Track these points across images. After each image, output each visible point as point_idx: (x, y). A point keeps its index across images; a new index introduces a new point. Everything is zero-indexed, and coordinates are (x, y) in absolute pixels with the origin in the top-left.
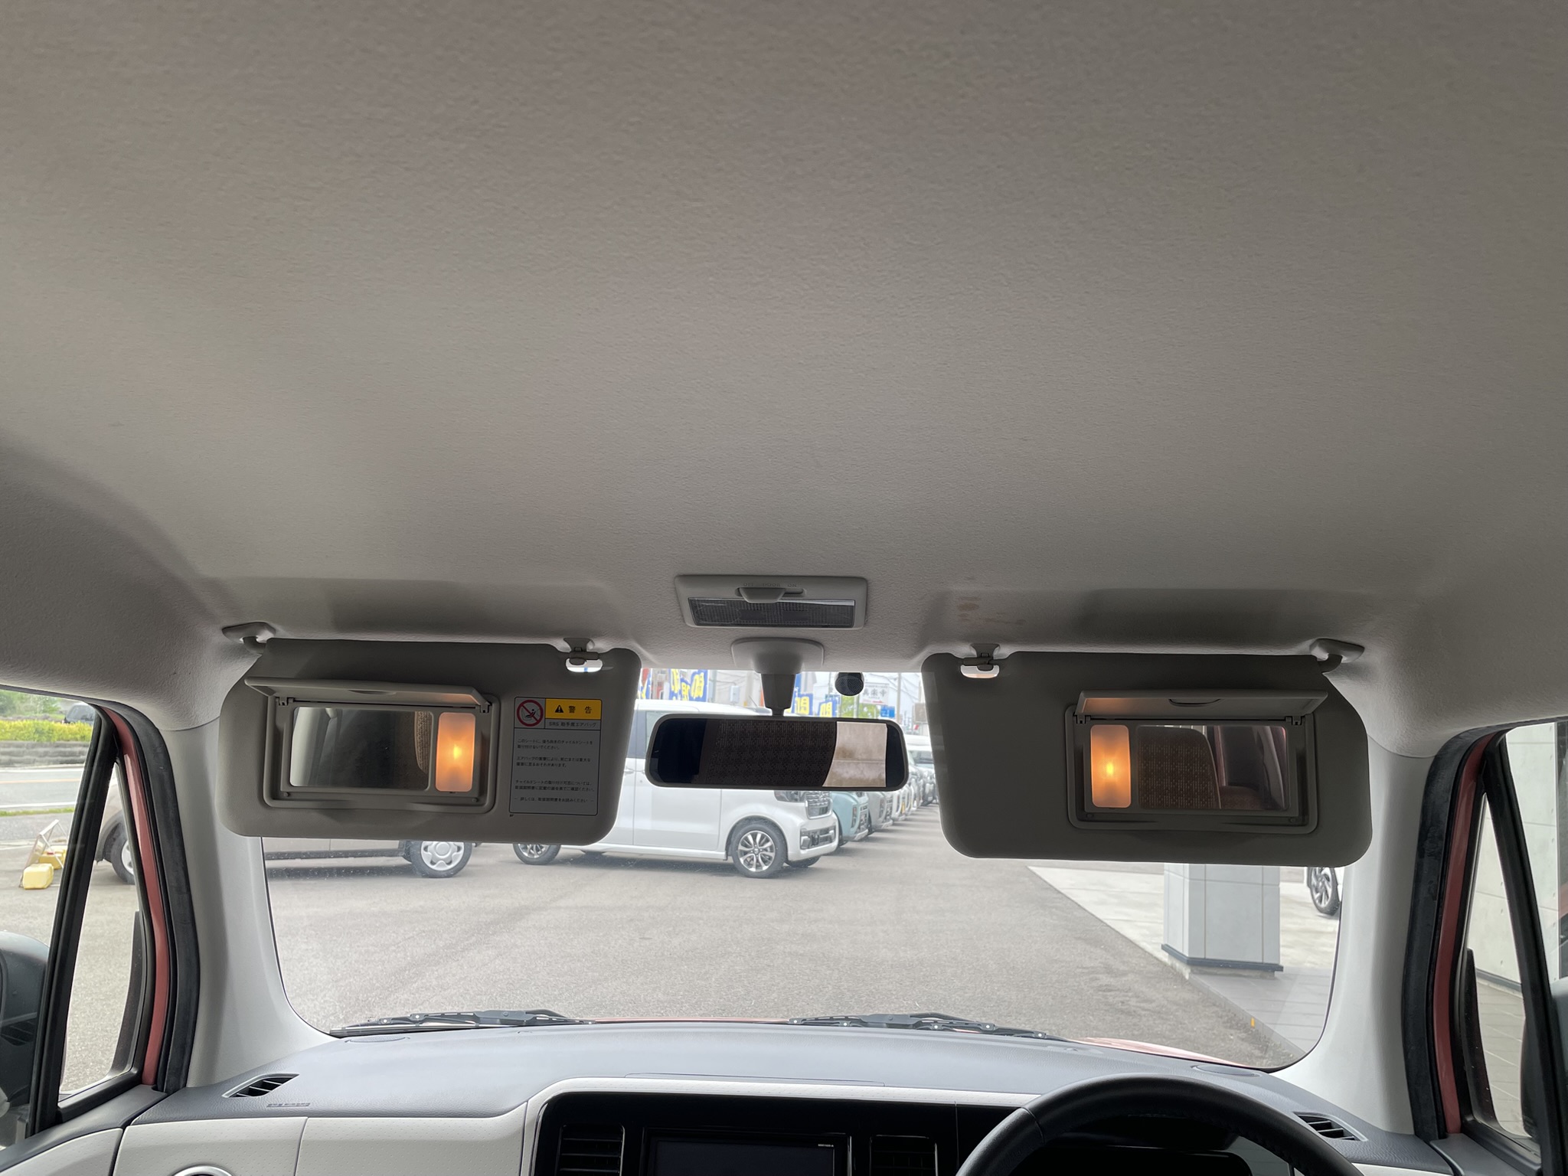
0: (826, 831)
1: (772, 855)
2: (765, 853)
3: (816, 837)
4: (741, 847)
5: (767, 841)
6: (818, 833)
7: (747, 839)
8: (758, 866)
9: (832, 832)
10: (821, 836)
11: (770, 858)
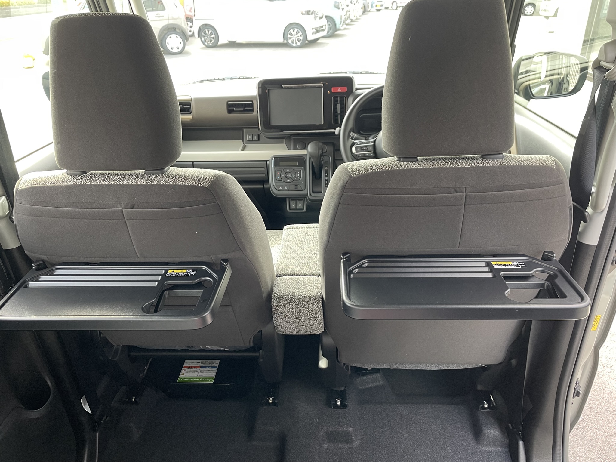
0: (322, 27)
1: (301, 38)
2: (298, 38)
3: (318, 29)
4: (289, 36)
5: (299, 32)
6: (319, 28)
7: (291, 32)
8: (296, 43)
9: (324, 28)
10: (320, 29)
11: (301, 40)
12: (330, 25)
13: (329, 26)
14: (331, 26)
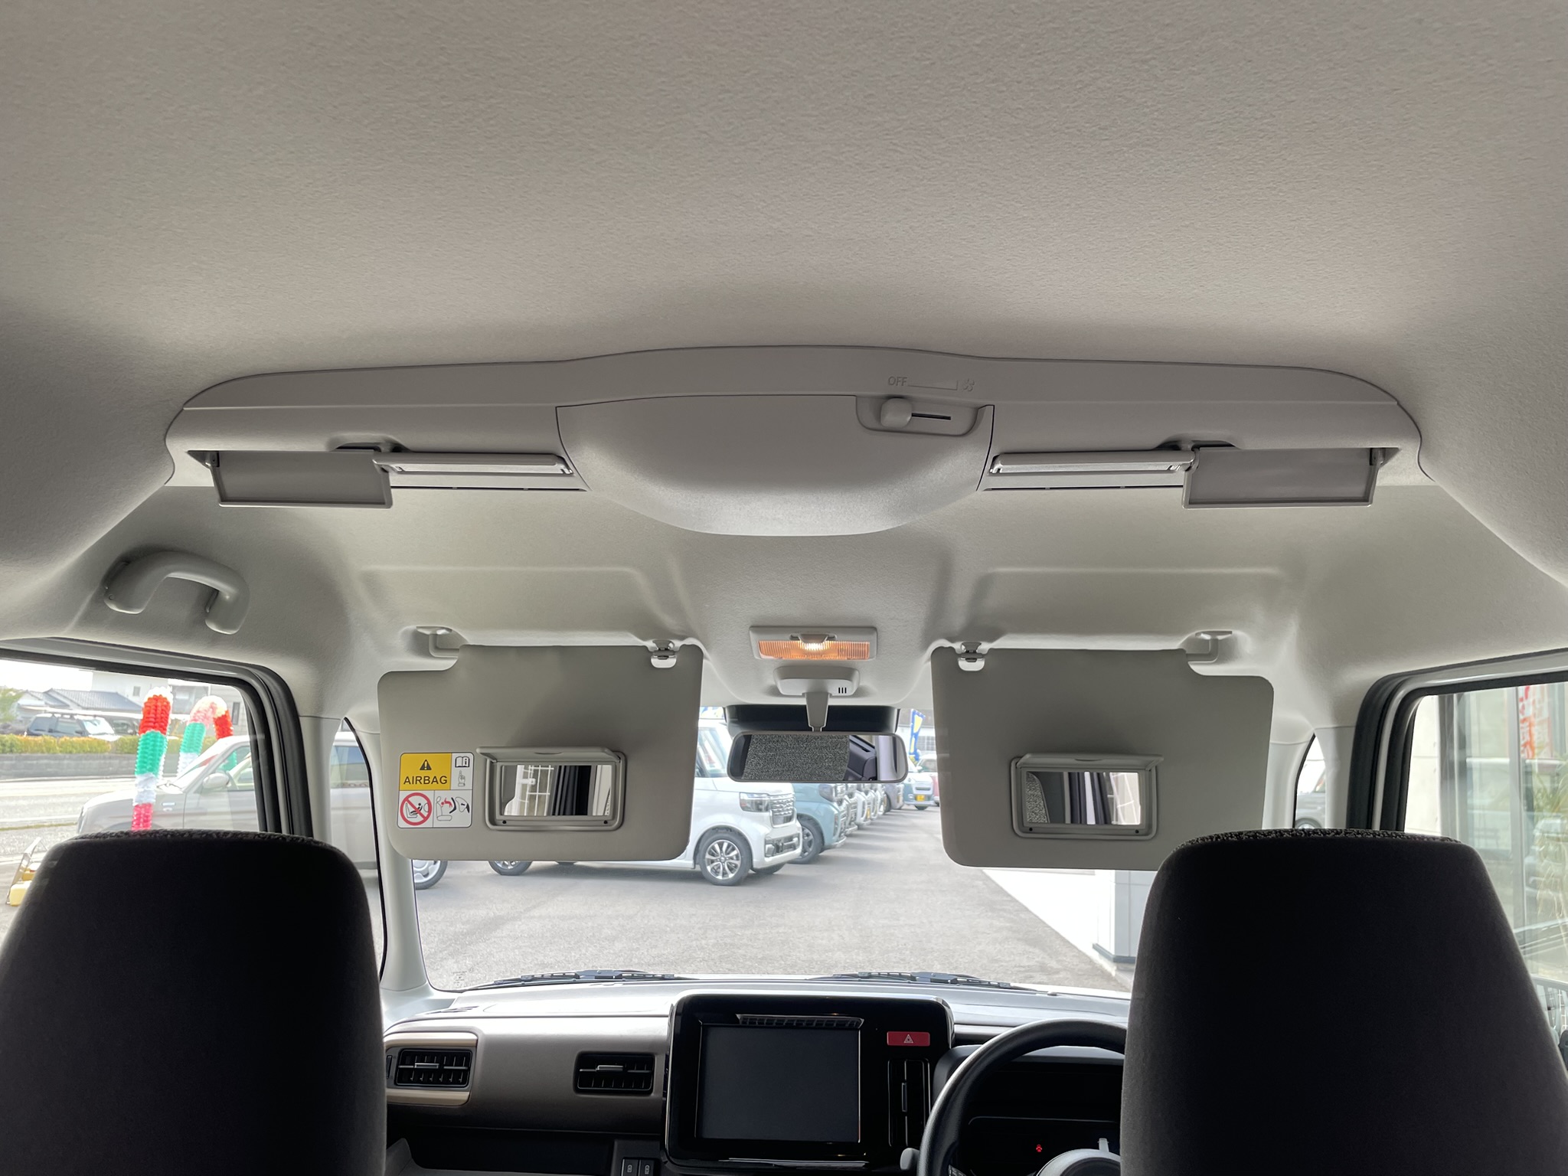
0: (790, 838)
1: (738, 863)
2: (731, 861)
3: (781, 844)
4: (708, 856)
5: (733, 849)
6: (782, 841)
7: (713, 848)
8: (725, 875)
9: (795, 840)
10: (785, 844)
11: (736, 866)
12: (808, 835)
13: (806, 838)
14: (811, 837)
